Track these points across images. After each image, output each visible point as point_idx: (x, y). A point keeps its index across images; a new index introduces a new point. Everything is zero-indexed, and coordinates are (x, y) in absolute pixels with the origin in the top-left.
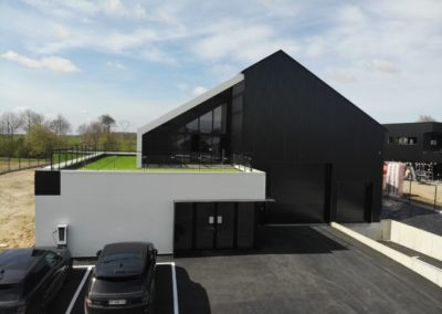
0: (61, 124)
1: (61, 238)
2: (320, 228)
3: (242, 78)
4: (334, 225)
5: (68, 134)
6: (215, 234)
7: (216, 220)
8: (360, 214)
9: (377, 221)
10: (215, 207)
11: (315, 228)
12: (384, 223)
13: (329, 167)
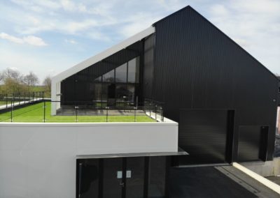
0: (32, 78)
2: (223, 168)
3: (153, 30)
4: (235, 165)
5: (37, 84)
6: (124, 189)
7: (124, 174)
9: (271, 159)
11: (219, 168)
13: (231, 114)
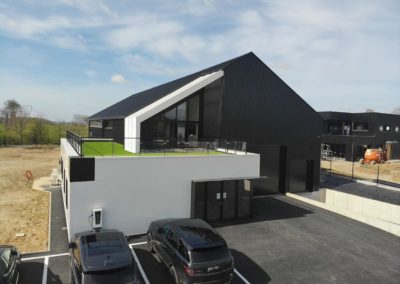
1: (98, 222)
4: (288, 194)
7: (222, 195)
8: (303, 186)
10: (222, 185)
12: (321, 191)
